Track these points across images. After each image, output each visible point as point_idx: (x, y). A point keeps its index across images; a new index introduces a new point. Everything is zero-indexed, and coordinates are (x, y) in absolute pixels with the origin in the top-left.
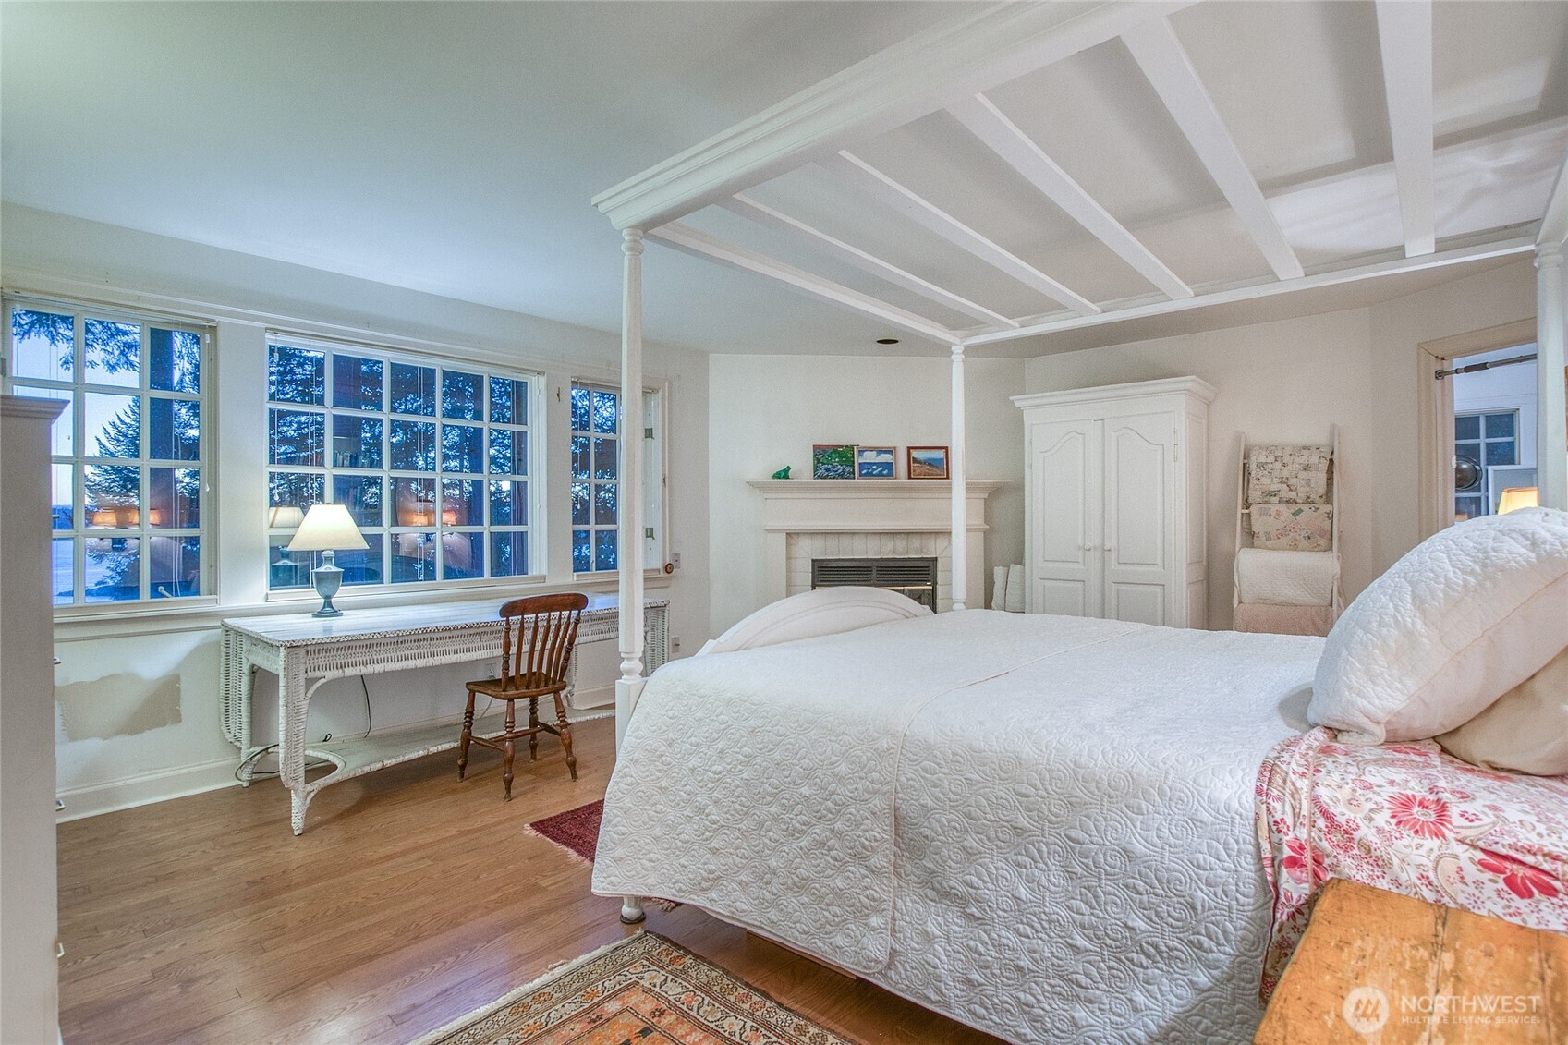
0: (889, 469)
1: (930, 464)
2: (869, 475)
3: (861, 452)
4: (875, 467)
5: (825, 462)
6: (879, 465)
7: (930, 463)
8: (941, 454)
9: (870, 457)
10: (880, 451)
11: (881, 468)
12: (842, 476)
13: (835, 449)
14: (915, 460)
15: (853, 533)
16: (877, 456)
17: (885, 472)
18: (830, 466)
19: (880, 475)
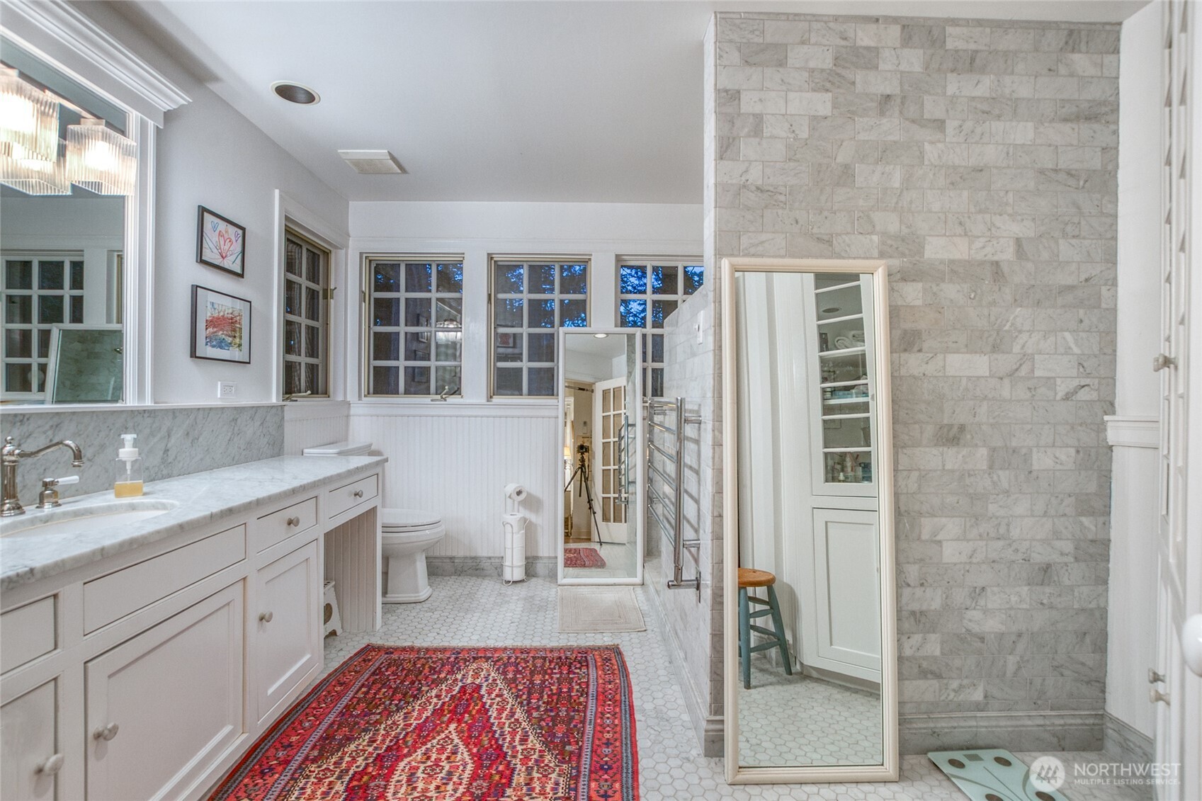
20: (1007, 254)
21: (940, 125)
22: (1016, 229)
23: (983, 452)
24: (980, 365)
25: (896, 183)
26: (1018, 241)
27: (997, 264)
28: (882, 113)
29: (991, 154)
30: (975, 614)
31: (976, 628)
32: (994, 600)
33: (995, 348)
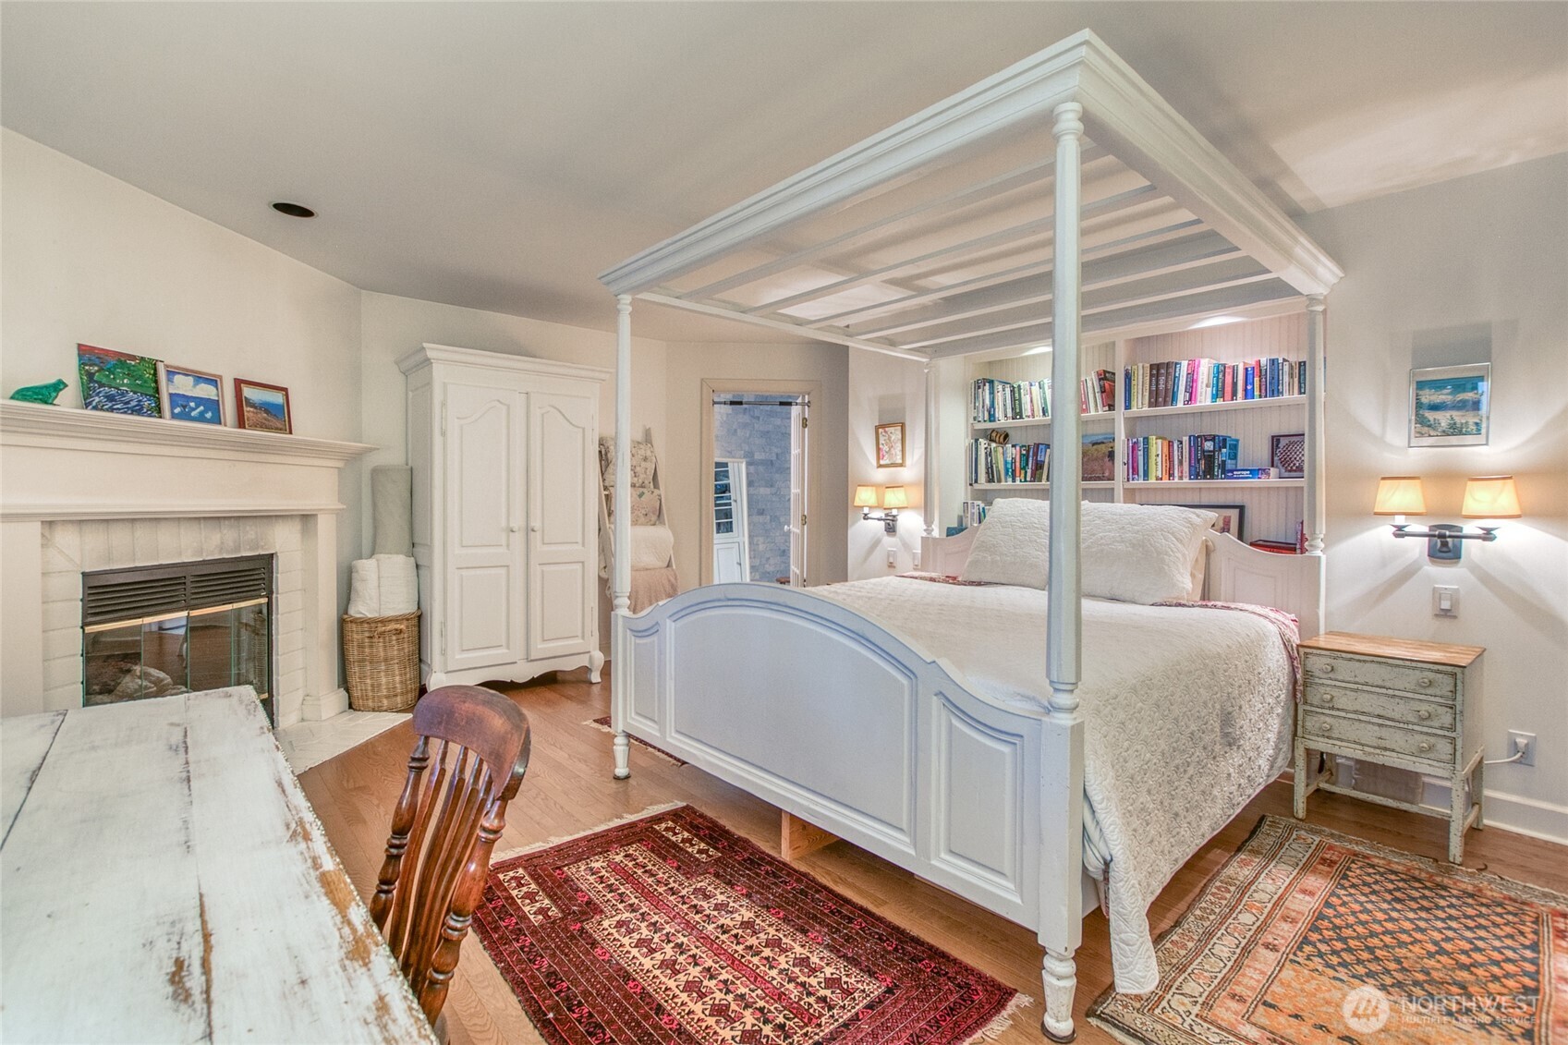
0: (211, 411)
1: (267, 411)
2: (185, 416)
3: (171, 373)
4: (192, 404)
5: (104, 381)
6: (199, 401)
7: (267, 408)
8: (277, 398)
9: (183, 385)
10: (200, 378)
11: (202, 408)
12: (138, 411)
13: (122, 360)
14: (249, 403)
15: (155, 520)
16: (195, 385)
17: (209, 415)
18: (113, 391)
19: (201, 418)
20: (774, 458)
21: (758, 418)
22: (776, 450)
23: (768, 517)
24: (768, 491)
25: (748, 435)
26: (777, 455)
27: (772, 461)
28: (744, 414)
29: (770, 427)
30: (767, 566)
31: (768, 570)
32: (772, 561)
33: (772, 486)
